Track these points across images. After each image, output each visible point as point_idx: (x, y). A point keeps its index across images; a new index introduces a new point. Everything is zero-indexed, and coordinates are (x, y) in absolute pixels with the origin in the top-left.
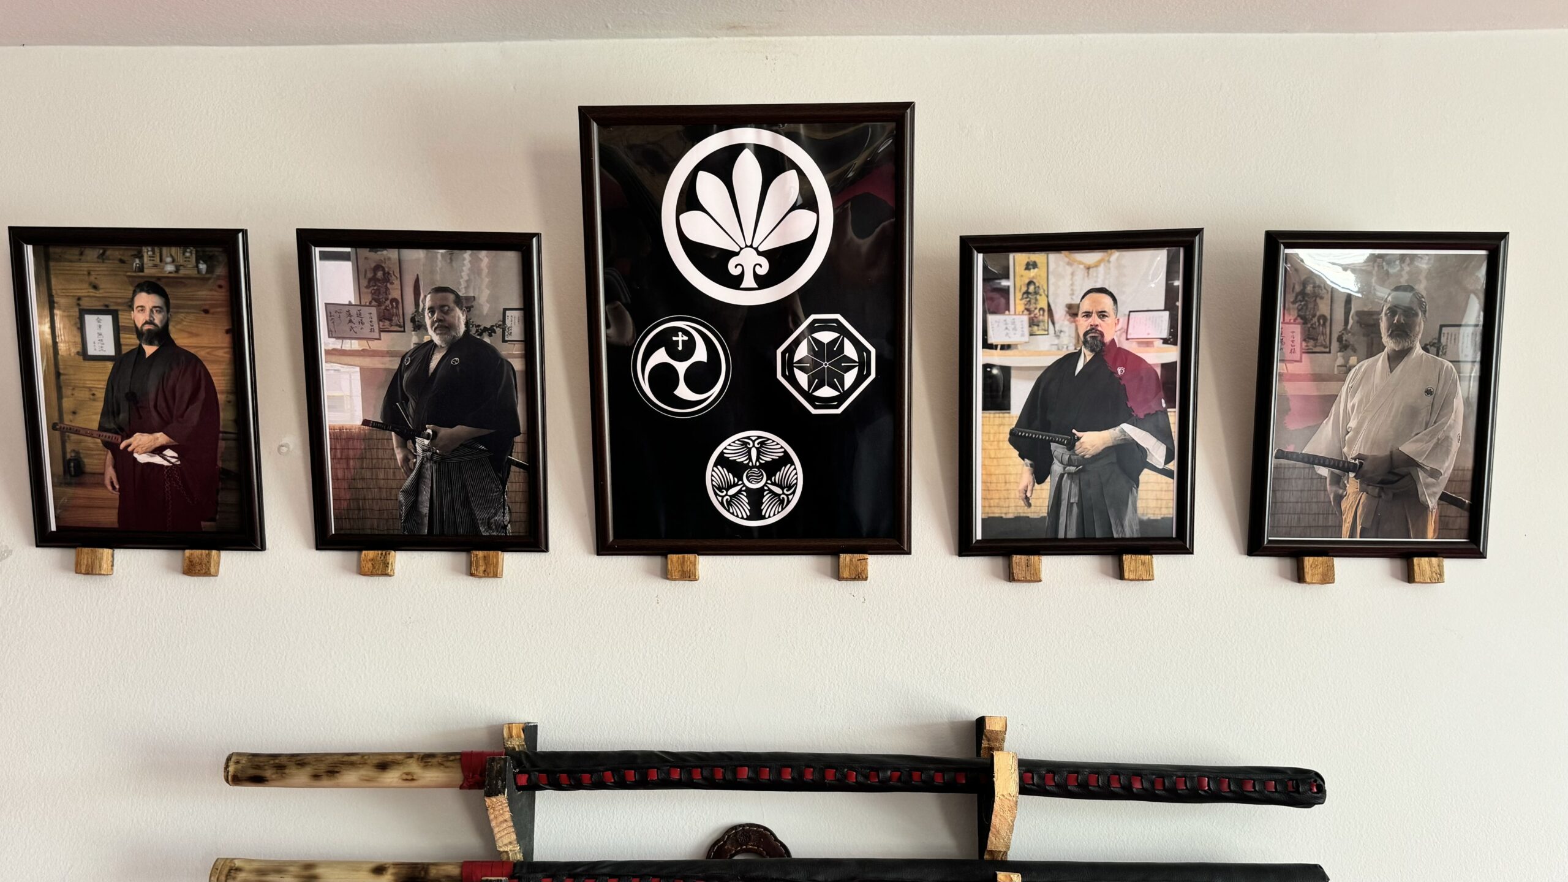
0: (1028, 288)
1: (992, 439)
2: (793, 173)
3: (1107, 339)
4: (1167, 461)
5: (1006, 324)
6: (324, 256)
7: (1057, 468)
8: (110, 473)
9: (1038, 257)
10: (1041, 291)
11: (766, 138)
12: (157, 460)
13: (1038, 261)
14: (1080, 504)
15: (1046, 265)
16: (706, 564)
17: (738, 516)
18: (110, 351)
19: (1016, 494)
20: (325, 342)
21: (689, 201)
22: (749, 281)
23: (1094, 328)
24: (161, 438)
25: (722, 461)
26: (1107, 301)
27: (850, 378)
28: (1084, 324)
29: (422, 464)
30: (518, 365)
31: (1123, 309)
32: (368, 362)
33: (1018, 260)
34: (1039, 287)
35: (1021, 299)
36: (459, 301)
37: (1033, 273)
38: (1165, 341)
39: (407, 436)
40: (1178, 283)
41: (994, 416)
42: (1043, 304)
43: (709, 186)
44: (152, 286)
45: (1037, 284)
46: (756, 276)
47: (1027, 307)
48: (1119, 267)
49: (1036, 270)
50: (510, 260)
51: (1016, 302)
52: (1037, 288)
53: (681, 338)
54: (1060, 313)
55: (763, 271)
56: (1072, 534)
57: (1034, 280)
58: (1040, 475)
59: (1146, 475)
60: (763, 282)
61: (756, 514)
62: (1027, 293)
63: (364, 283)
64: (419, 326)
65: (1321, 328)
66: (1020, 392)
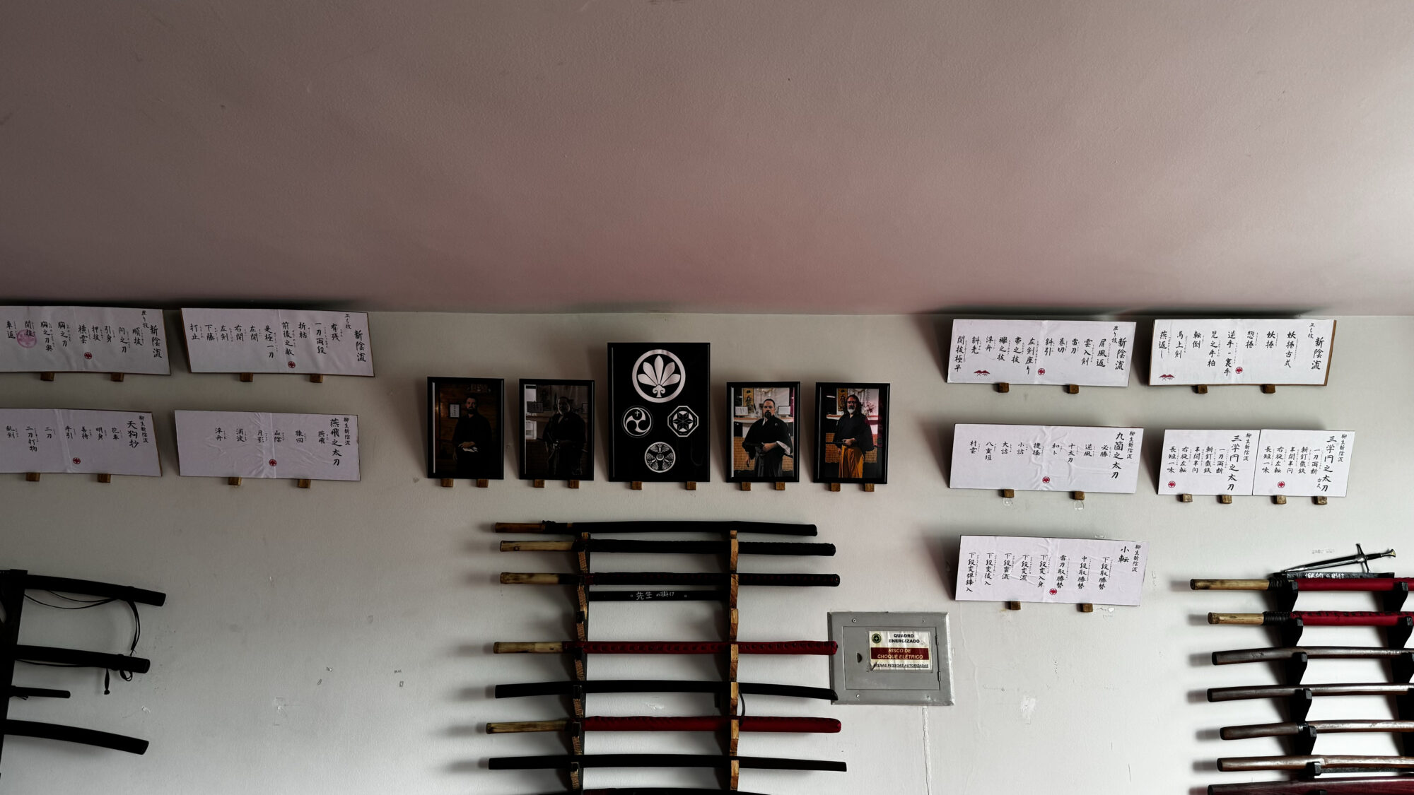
0: (747, 398)
2: (673, 364)
3: (772, 414)
4: (791, 453)
5: (741, 409)
6: (528, 387)
7: (757, 454)
8: (455, 454)
10: (752, 400)
11: (665, 352)
12: (471, 450)
13: (750, 390)
14: (764, 466)
15: (753, 392)
16: (644, 485)
17: (655, 469)
18: (458, 416)
19: (744, 463)
20: (526, 413)
21: (641, 371)
22: (659, 395)
23: (768, 411)
24: (473, 443)
25: (650, 452)
26: (772, 403)
27: (690, 426)
28: (765, 410)
29: (555, 452)
30: (586, 421)
31: (777, 406)
32: (540, 420)
33: (744, 390)
35: (746, 402)
36: (569, 401)
37: (749, 394)
39: (550, 444)
42: (752, 403)
43: (647, 367)
44: (472, 396)
46: (661, 394)
47: (747, 404)
48: (775, 393)
50: (585, 388)
51: (744, 403)
52: (750, 399)
53: (637, 413)
54: (757, 406)
55: (663, 392)
56: (762, 475)
57: (749, 396)
58: (751, 457)
59: (784, 457)
60: (663, 396)
61: (660, 469)
62: (747, 400)
63: (539, 396)
64: (556, 409)
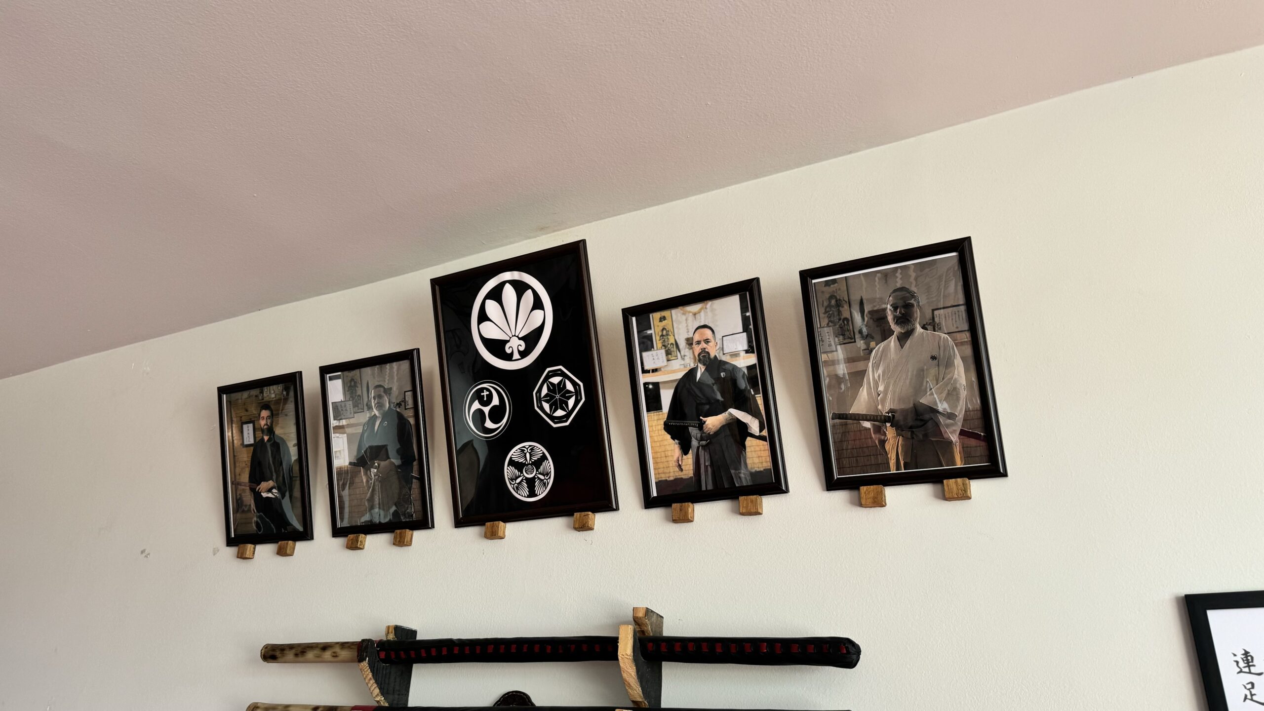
0: (663, 333)
1: (654, 429)
2: (529, 292)
3: (712, 356)
4: (761, 430)
5: (653, 356)
7: (695, 443)
8: (253, 504)
9: (666, 313)
10: (670, 333)
12: (270, 495)
13: (666, 316)
14: (712, 465)
15: (670, 317)
16: (508, 528)
17: (522, 495)
18: (252, 441)
19: (673, 464)
20: (332, 423)
21: (483, 317)
22: (516, 356)
23: (703, 350)
24: (271, 483)
25: (512, 463)
26: (708, 332)
27: (571, 402)
28: (697, 349)
29: (374, 483)
30: (412, 421)
31: (719, 336)
32: (350, 431)
34: (668, 331)
35: (660, 340)
36: (385, 391)
38: (747, 352)
39: (368, 468)
40: (749, 314)
41: (654, 415)
42: (672, 340)
43: (492, 307)
44: (266, 406)
45: (667, 330)
46: (519, 352)
47: (663, 344)
49: (666, 321)
53: (485, 393)
55: (522, 348)
56: (710, 487)
57: (665, 327)
58: (685, 450)
60: (523, 354)
61: (532, 494)
62: (662, 335)
63: (347, 389)
65: (846, 327)
66: (666, 397)
